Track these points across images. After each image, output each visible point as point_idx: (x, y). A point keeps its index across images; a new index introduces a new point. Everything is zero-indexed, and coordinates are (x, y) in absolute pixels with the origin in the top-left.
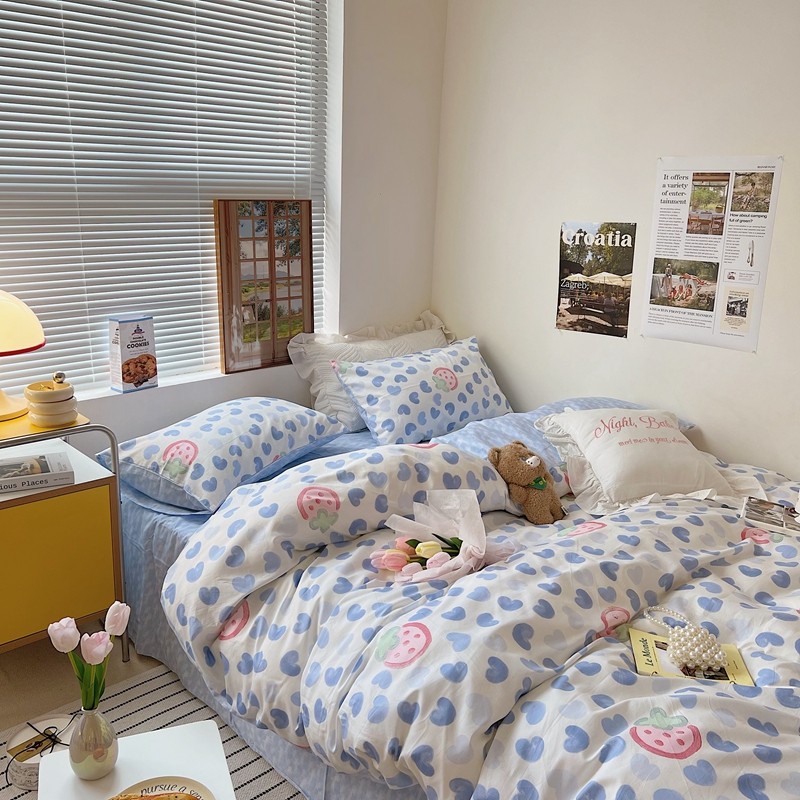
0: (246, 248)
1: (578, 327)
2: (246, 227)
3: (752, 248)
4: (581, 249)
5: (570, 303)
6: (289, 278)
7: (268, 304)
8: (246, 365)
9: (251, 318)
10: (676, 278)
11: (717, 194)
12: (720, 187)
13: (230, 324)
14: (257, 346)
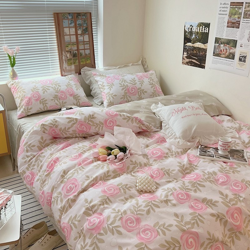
0: (66, 30)
1: (189, 64)
2: (66, 23)
3: (249, 34)
4: (191, 33)
6: (84, 42)
7: (76, 51)
9: (70, 57)
10: (222, 45)
11: (238, 11)
12: (240, 8)
13: (62, 59)
14: (73, 67)
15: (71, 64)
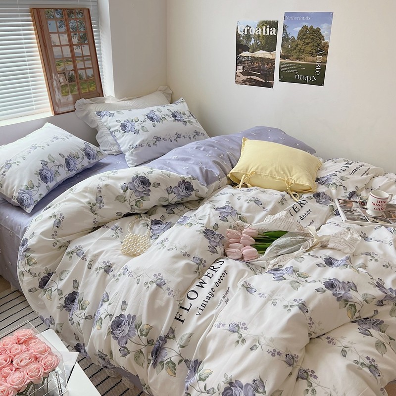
0: (55, 38)
1: (247, 83)
2: (52, 25)
4: (248, 37)
5: (243, 69)
6: (83, 56)
7: (73, 72)
8: (66, 109)
9: (64, 81)
13: (52, 85)
14: (70, 98)
15: (67, 92)
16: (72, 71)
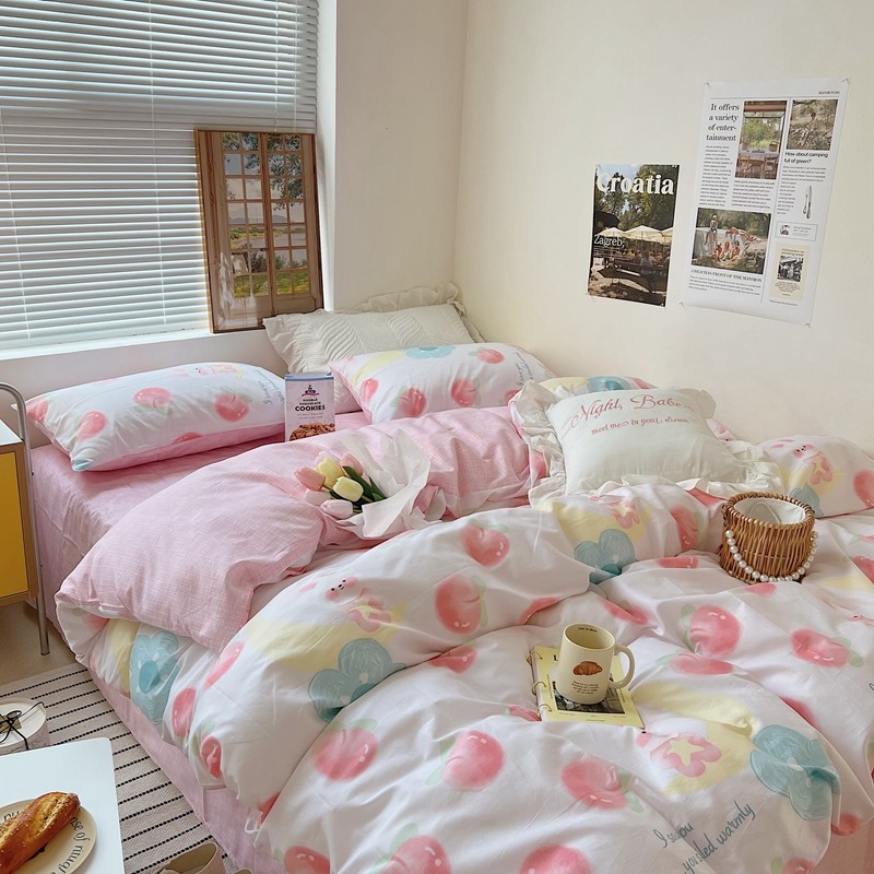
0: (235, 186)
1: (611, 293)
2: (233, 163)
3: (809, 195)
4: (617, 197)
5: (604, 263)
6: (289, 224)
7: (264, 253)
8: (239, 322)
11: (771, 127)
12: (776, 119)
13: (217, 275)
14: (252, 302)
15: (246, 293)
16: (262, 250)
